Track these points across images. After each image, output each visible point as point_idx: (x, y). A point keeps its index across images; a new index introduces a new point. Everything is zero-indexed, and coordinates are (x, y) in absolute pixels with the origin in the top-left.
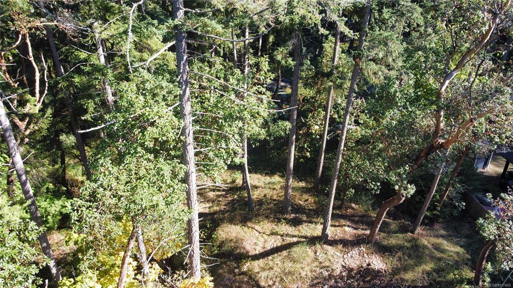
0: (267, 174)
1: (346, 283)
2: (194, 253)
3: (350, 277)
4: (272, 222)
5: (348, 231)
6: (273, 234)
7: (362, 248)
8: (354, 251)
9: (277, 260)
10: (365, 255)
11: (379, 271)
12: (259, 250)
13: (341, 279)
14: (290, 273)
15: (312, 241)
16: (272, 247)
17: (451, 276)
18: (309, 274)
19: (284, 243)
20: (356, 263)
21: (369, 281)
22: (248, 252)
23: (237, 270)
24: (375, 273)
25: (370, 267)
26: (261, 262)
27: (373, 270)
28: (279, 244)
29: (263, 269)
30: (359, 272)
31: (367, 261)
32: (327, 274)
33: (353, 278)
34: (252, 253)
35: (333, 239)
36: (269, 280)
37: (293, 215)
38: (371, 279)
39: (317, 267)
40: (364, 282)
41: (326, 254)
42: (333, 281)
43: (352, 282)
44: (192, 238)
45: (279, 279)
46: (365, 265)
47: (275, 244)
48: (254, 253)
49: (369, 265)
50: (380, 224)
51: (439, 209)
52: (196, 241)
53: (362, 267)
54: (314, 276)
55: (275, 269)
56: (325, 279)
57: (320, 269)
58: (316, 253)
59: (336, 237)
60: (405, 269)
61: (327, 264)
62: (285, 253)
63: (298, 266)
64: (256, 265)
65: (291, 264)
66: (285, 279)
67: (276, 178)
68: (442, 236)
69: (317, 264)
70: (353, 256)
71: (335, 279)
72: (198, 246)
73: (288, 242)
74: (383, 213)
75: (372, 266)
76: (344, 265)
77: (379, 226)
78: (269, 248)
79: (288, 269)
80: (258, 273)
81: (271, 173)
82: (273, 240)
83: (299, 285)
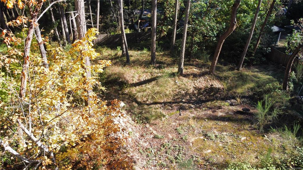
1: (197, 97)
3: (199, 93)
4: (144, 67)
5: (196, 70)
7: (206, 77)
8: (201, 79)
10: (209, 80)
11: (219, 89)
12: (135, 81)
13: (193, 96)
14: (158, 93)
15: (173, 75)
16: (145, 79)
17: (268, 86)
18: (172, 93)
19: (153, 77)
20: (203, 85)
21: (213, 95)
22: (127, 81)
23: (120, 92)
24: (216, 90)
25: (212, 86)
26: (138, 88)
27: (216, 88)
28: (149, 78)
29: (139, 92)
30: (205, 90)
31: (210, 83)
32: (183, 92)
33: (202, 94)
34: (131, 82)
35: (186, 74)
36: (144, 98)
37: (158, 65)
39: (177, 88)
40: (209, 96)
41: (182, 81)
42: (188, 96)
43: (201, 97)
45: (150, 97)
46: (209, 86)
47: (147, 78)
51: (254, 55)
53: (207, 87)
54: (175, 94)
55: (147, 91)
56: (183, 95)
57: (179, 90)
58: (175, 81)
59: (188, 72)
60: (236, 87)
61: (183, 86)
62: (153, 83)
63: (163, 88)
64: (134, 90)
65: (158, 88)
66: (155, 97)
69: (176, 86)
70: (201, 81)
71: (190, 95)
73: (155, 76)
75: (214, 86)
76: (195, 86)
78: (142, 80)
79: (156, 91)
80: (136, 94)
82: (145, 75)
83: (165, 100)
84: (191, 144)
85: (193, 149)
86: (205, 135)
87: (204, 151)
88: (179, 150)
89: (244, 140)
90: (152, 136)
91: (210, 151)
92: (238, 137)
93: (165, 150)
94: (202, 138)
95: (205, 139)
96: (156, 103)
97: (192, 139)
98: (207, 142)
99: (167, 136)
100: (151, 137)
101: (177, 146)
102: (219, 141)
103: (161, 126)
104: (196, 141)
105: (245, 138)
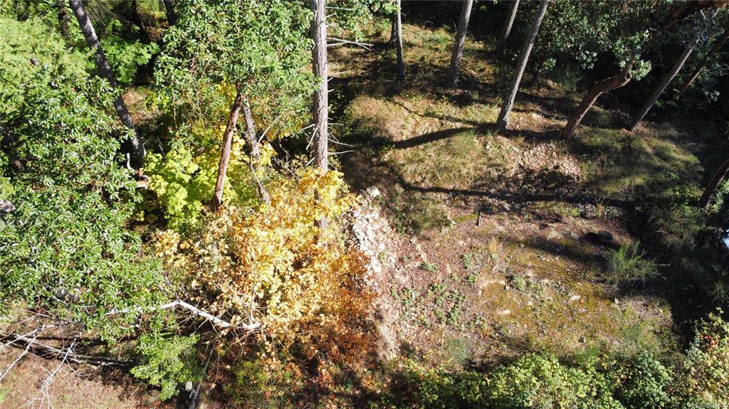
0: (428, 26)
1: (521, 187)
2: (320, 135)
3: (526, 181)
4: (429, 98)
5: (536, 119)
6: (429, 114)
7: (552, 144)
8: (539, 148)
9: (430, 152)
10: (554, 153)
11: (569, 177)
12: (407, 135)
13: (514, 183)
14: (446, 168)
15: (482, 129)
16: (425, 132)
17: (669, 192)
18: (472, 172)
19: (442, 129)
20: (538, 164)
21: (553, 189)
22: (391, 137)
23: (374, 160)
24: (563, 179)
25: (557, 170)
26: (408, 152)
27: (562, 175)
28: (436, 130)
29: (411, 161)
30: (541, 175)
31: (555, 162)
32: (496, 174)
33: (532, 182)
34: (397, 138)
35: (512, 129)
36: (417, 175)
37: (460, 90)
38: (557, 187)
39: (485, 164)
40: (545, 188)
41: (499, 147)
42: (504, 184)
43: (529, 187)
44: (318, 115)
45: (430, 175)
46: (551, 168)
47: (430, 128)
48: (399, 139)
49: (557, 167)
50: (584, 114)
51: (678, 98)
52: (323, 119)
53: (547, 169)
54: (478, 175)
55: (426, 162)
56: (493, 180)
57: (487, 168)
58: (485, 145)
59: (518, 126)
60: (606, 178)
61: (498, 161)
62: (442, 142)
63: (459, 160)
64: (402, 155)
65: (448, 158)
66: (438, 176)
67: (442, 34)
68: (671, 138)
69: (484, 160)
70: (538, 154)
71: (507, 182)
72: (326, 127)
73: (449, 128)
74: (593, 98)
75: (561, 170)
76: (522, 164)
77: (582, 116)
78: (421, 134)
79: (444, 164)
80: (403, 165)
81: (434, 26)
82: (428, 123)
83: (457, 185)
84: (480, 292)
85: (482, 302)
86: (510, 278)
87: (498, 309)
88: (458, 299)
89: (575, 302)
90: (418, 264)
91: (507, 312)
92: (567, 293)
93: (434, 297)
94: (503, 282)
95: (507, 288)
96: (437, 190)
97: (484, 282)
98: (508, 294)
99: (443, 270)
100: (416, 266)
101: (456, 291)
102: (529, 295)
103: (438, 244)
104: (491, 288)
105: (578, 297)
